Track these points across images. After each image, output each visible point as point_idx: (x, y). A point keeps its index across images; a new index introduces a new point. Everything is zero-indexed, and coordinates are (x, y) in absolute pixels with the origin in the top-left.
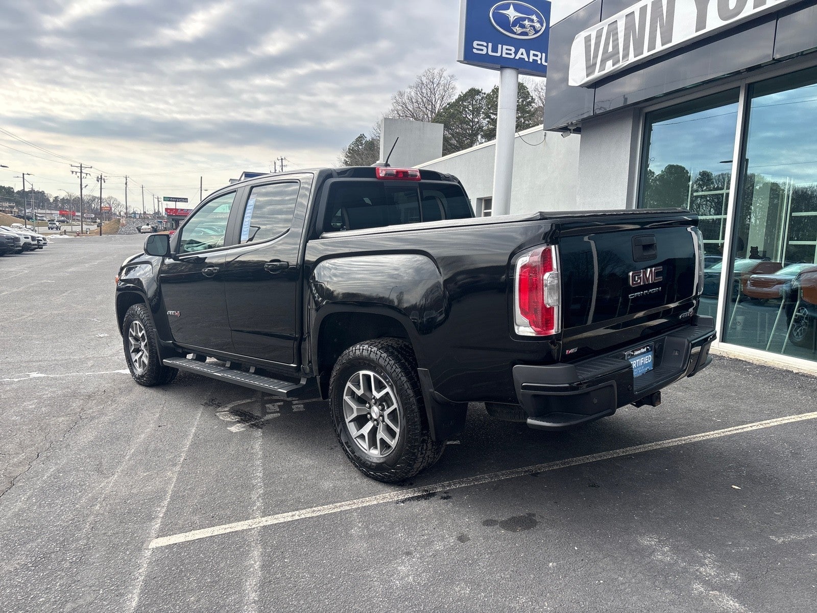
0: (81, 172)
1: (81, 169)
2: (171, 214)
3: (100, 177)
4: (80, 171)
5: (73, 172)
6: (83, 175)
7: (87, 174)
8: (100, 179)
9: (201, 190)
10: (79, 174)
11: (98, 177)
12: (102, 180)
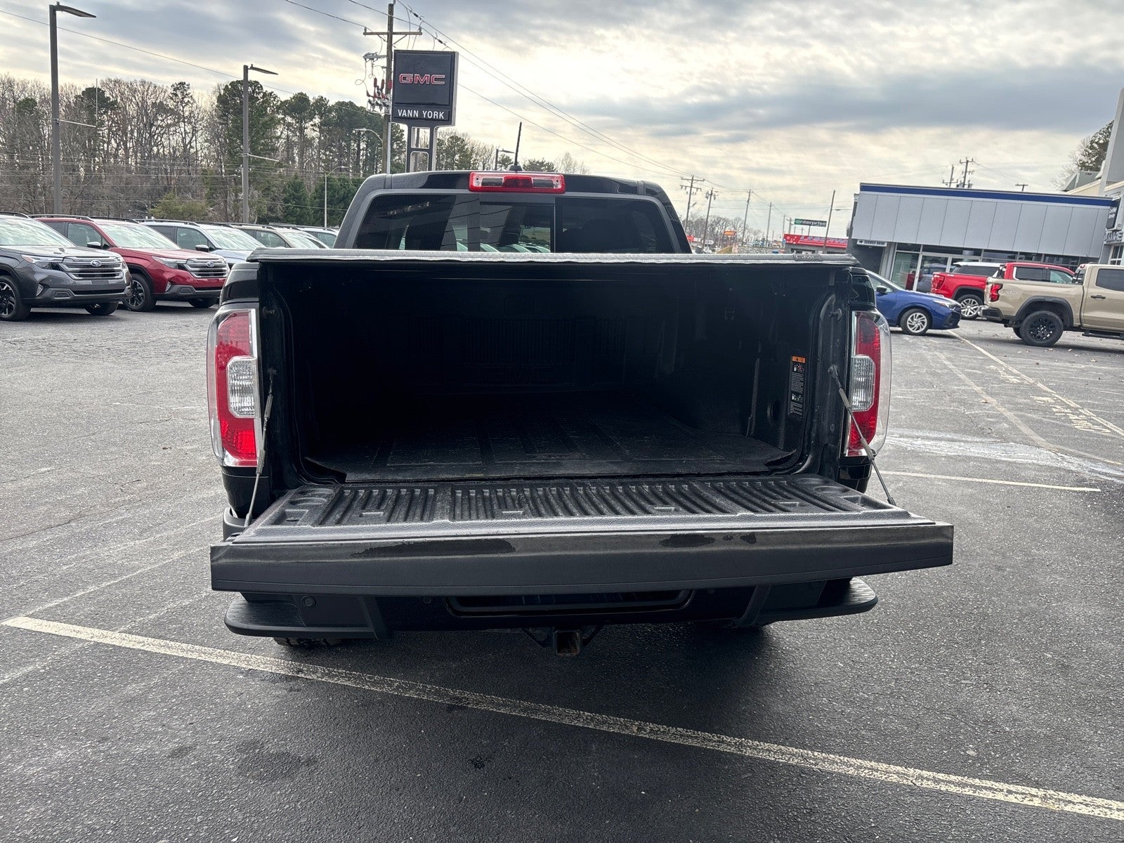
0: (691, 187)
1: (692, 183)
2: (791, 242)
3: (710, 193)
4: (690, 185)
5: (682, 186)
6: (694, 190)
7: (697, 189)
8: (710, 195)
9: (831, 210)
10: (688, 189)
11: (708, 193)
12: (712, 197)
